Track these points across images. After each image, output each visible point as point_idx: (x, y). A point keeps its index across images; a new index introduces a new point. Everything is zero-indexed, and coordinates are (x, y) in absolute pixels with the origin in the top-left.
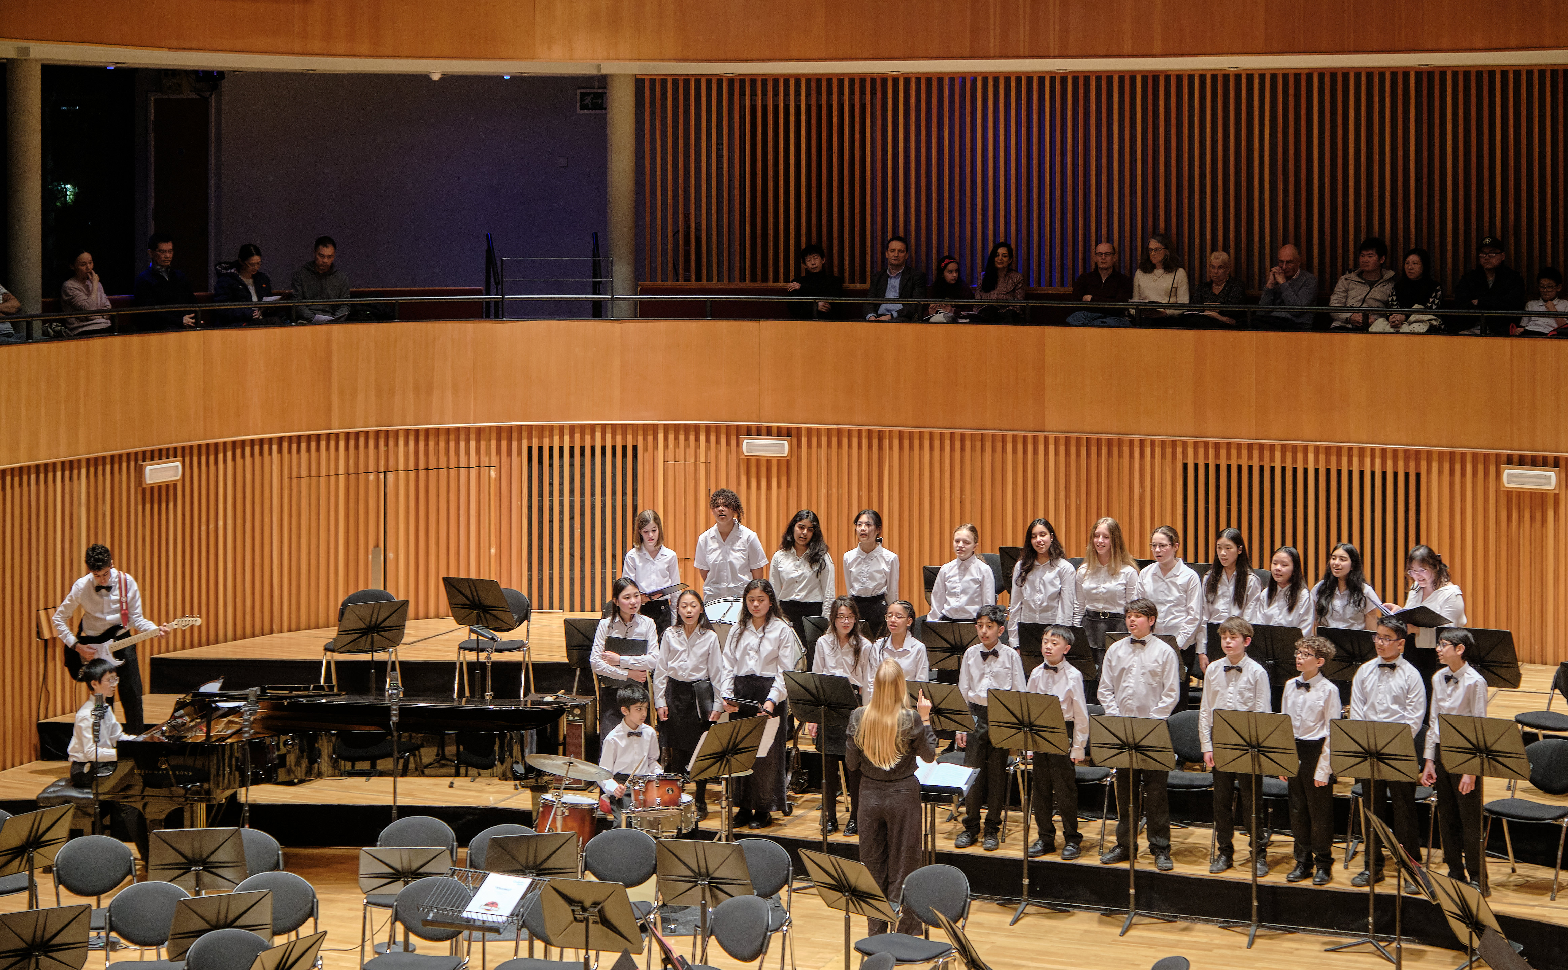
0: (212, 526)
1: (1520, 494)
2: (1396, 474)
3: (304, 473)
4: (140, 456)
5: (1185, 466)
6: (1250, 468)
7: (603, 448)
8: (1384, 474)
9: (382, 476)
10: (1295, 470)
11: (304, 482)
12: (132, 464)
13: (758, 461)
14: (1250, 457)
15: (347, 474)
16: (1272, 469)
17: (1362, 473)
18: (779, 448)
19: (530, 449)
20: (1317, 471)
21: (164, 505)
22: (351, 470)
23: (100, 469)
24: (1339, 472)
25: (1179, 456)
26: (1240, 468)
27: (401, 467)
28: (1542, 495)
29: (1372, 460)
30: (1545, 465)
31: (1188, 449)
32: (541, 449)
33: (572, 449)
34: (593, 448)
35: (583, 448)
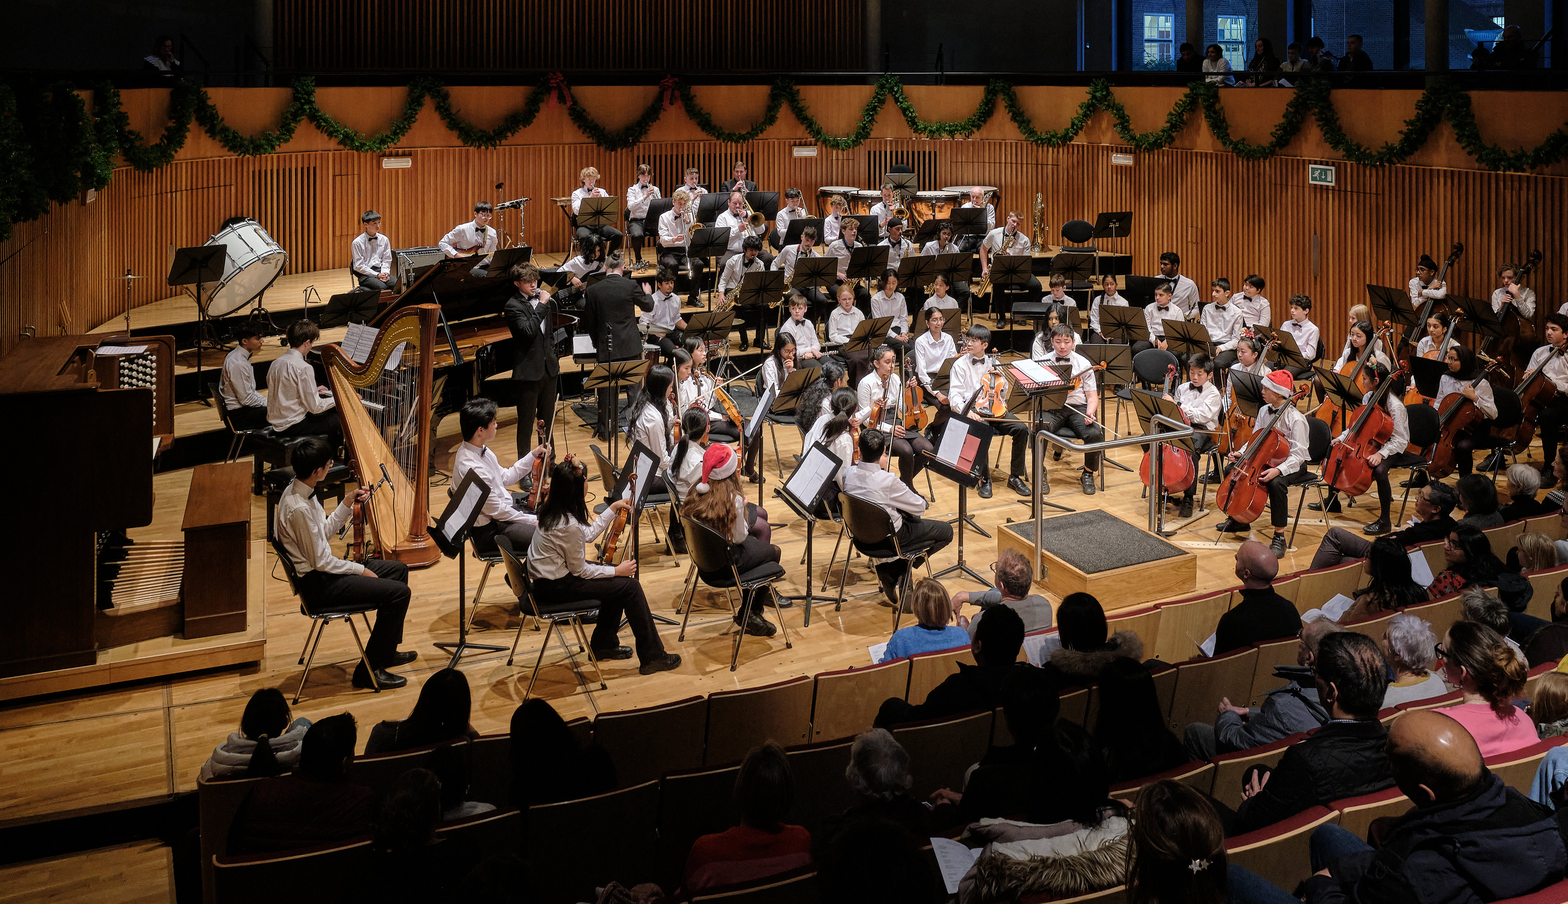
3: (137, 194)
6: (672, 156)
7: (296, 169)
9: (174, 194)
10: (694, 156)
11: (137, 201)
13: (391, 172)
14: (672, 150)
15: (157, 194)
16: (683, 156)
17: (726, 155)
19: (254, 172)
20: (704, 155)
22: (159, 191)
24: (715, 155)
26: (666, 156)
27: (184, 188)
28: (811, 158)
29: (732, 148)
30: (811, 145)
31: (640, 149)
32: (260, 172)
33: (278, 171)
34: (290, 170)
35: (284, 170)
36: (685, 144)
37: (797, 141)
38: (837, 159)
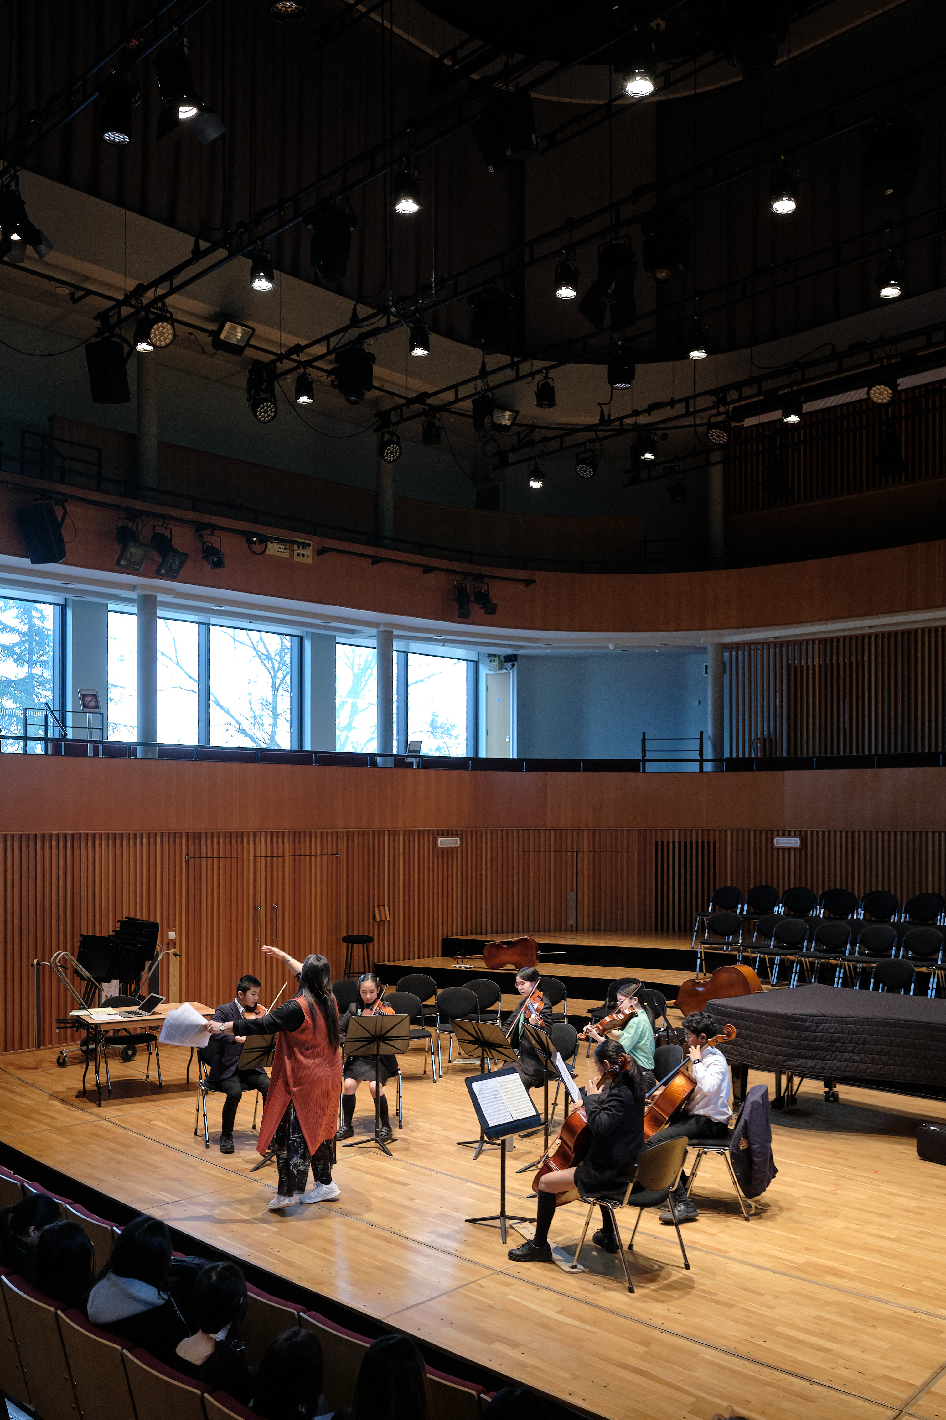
0: (478, 873)
3: (531, 849)
4: (436, 832)
7: (697, 843)
9: (575, 853)
11: (531, 855)
12: (431, 837)
13: (784, 849)
15: (556, 852)
18: (794, 842)
19: (657, 842)
21: (450, 860)
22: (558, 849)
23: (412, 837)
27: (585, 850)
32: (662, 842)
33: (680, 843)
34: (691, 843)
35: (686, 843)
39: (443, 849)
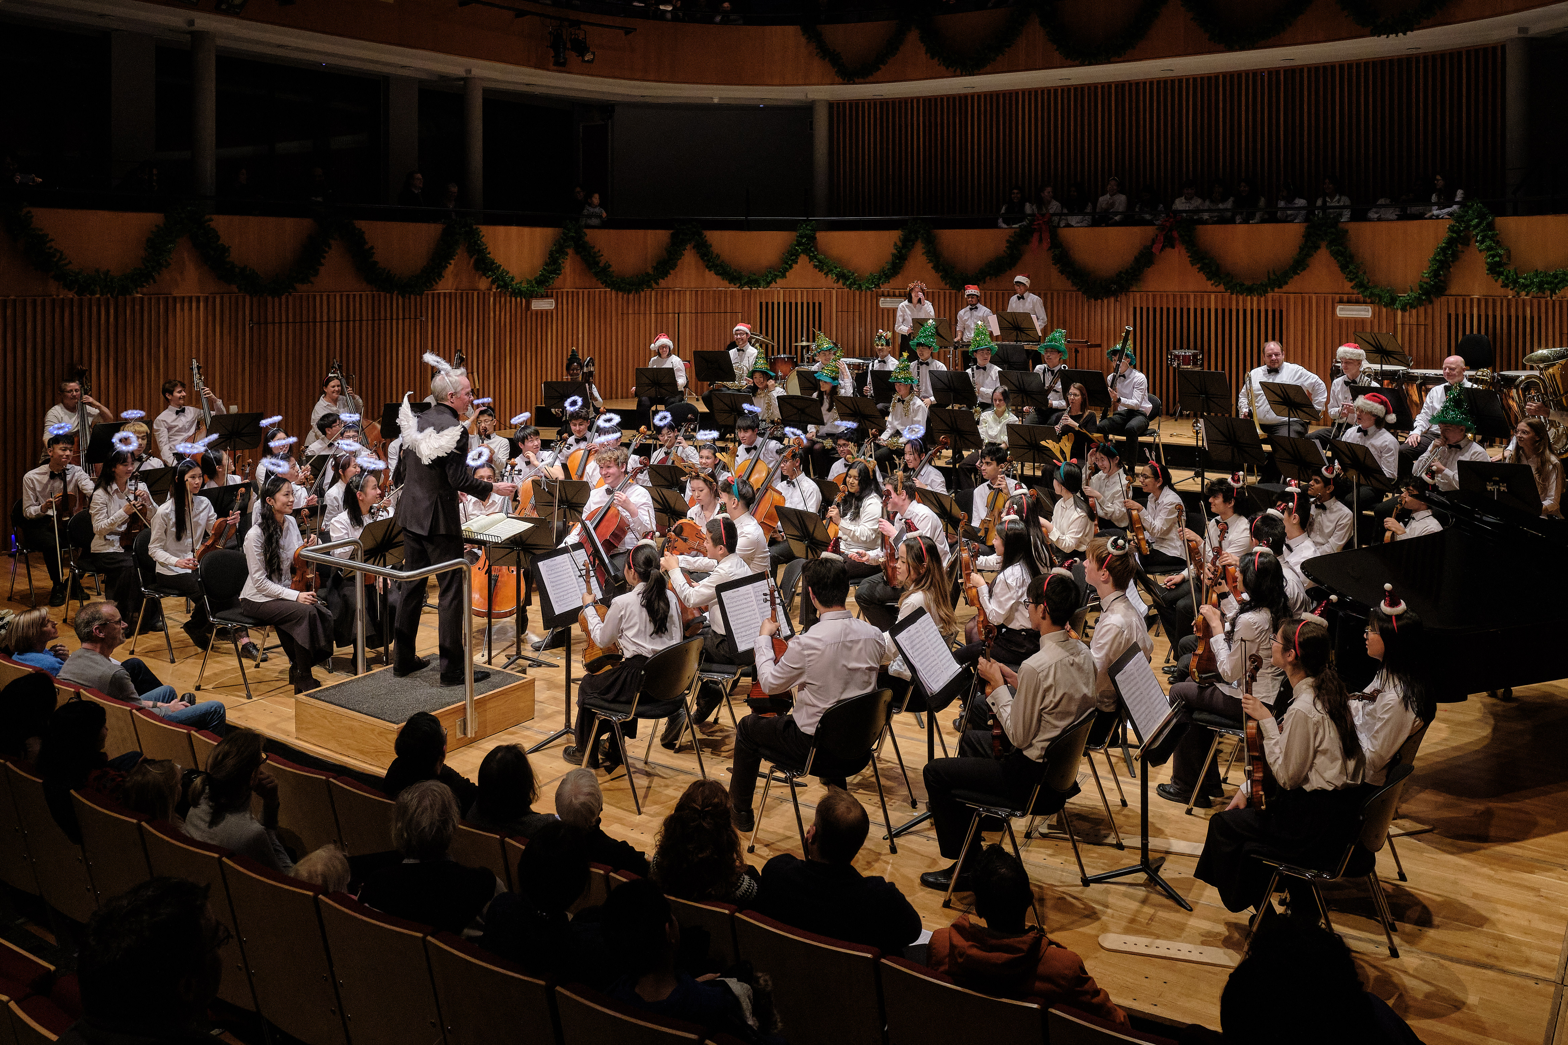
0: (574, 337)
1: (1348, 321)
2: (1266, 311)
3: (631, 311)
5: (1135, 309)
6: (1175, 309)
8: (1259, 311)
9: (677, 316)
10: (1202, 310)
11: (631, 317)
12: (523, 298)
14: (1175, 302)
15: (656, 313)
16: (1189, 310)
17: (1245, 311)
19: (761, 304)
20: (1216, 310)
21: (544, 323)
22: (659, 312)
24: (1231, 311)
25: (1131, 303)
26: (1168, 309)
27: (688, 311)
28: (1363, 321)
29: (1251, 303)
30: (1365, 303)
31: (1136, 299)
32: (767, 304)
33: (784, 304)
34: (796, 304)
35: (791, 304)
36: (1192, 297)
37: (1345, 297)
38: (1403, 324)
39: (537, 311)
